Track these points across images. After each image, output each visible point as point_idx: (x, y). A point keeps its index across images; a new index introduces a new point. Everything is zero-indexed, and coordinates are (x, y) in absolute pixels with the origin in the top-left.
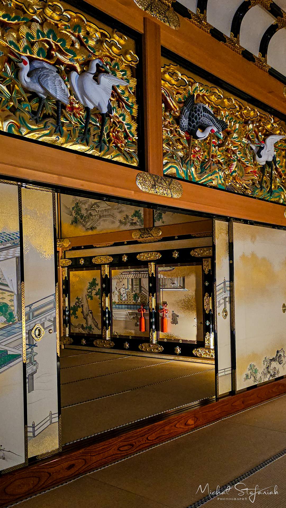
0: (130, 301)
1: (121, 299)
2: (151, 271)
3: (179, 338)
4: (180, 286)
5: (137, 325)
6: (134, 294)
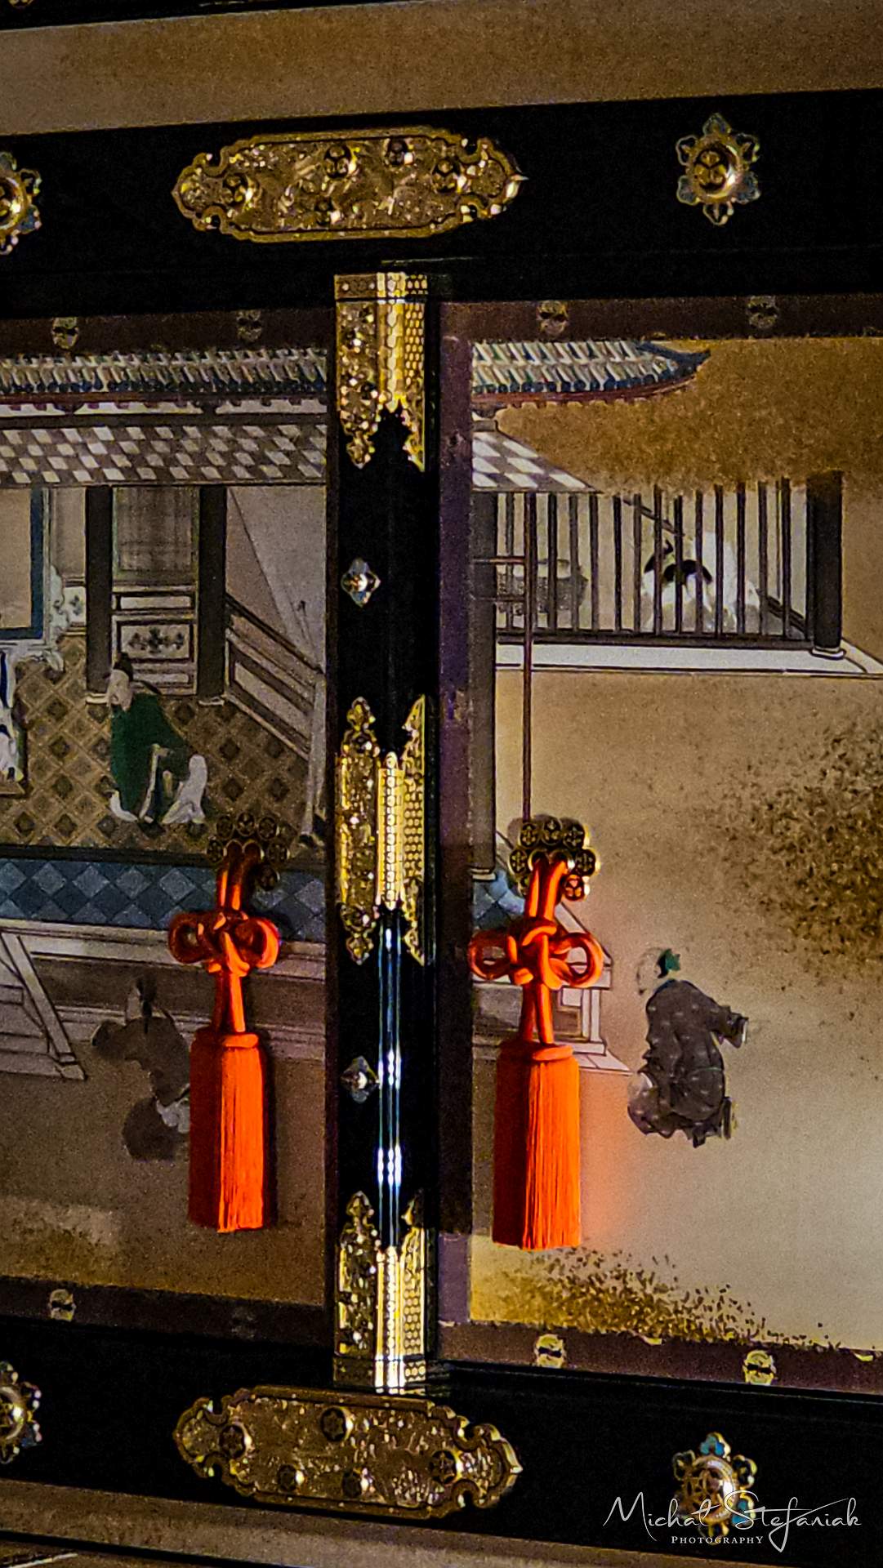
2: (366, 389)
3: (738, 1328)
4: (771, 606)
5: (149, 1137)
6: (115, 707)
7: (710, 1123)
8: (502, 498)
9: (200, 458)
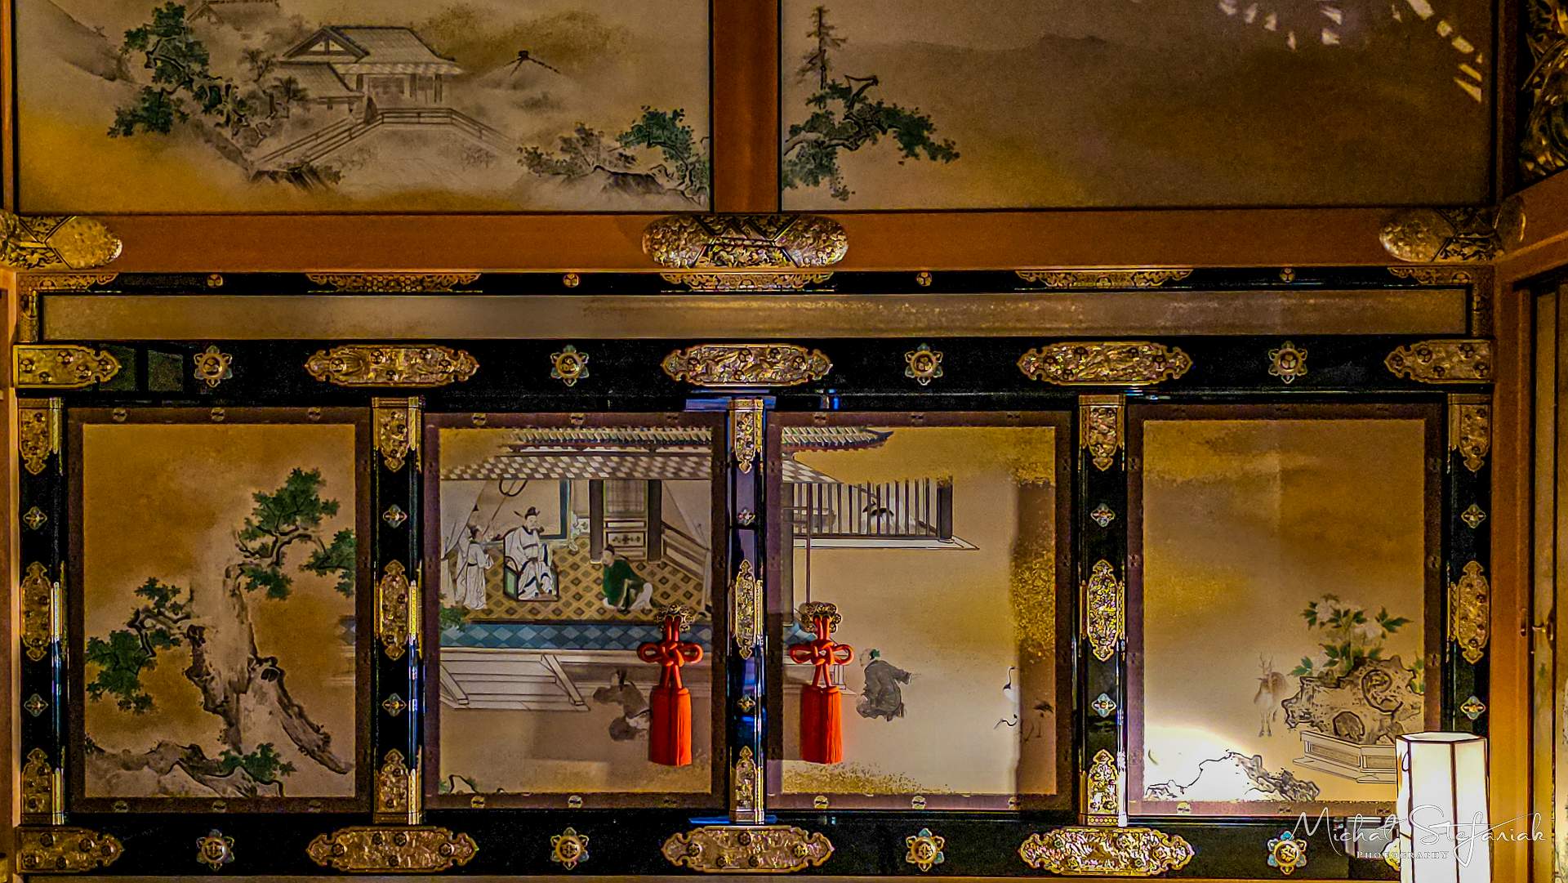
0: (575, 604)
1: (511, 589)
2: (748, 444)
3: (909, 788)
4: (921, 524)
5: (622, 731)
6: (605, 565)
7: (894, 713)
8: (796, 485)
9: (648, 469)
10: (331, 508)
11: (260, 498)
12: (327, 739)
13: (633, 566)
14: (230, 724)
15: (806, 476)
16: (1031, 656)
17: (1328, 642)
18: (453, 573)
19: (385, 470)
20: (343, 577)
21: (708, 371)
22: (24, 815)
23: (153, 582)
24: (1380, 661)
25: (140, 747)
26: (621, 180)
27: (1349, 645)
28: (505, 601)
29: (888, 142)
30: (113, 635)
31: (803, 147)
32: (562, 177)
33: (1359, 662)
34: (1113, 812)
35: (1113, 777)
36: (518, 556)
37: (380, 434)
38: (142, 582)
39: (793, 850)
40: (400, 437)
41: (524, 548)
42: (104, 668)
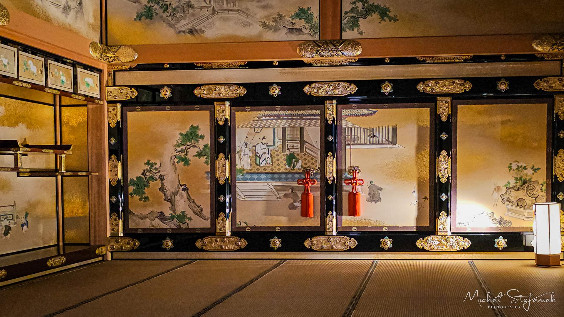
0: (278, 167)
1: (258, 163)
2: (331, 114)
3: (382, 225)
4: (387, 140)
5: (292, 207)
6: (287, 155)
7: (378, 201)
8: (347, 128)
9: (300, 124)
10: (202, 137)
11: (181, 134)
12: (202, 210)
13: (296, 155)
14: (172, 205)
15: (350, 125)
16: (422, 182)
17: (515, 176)
18: (240, 158)
19: (218, 124)
20: (206, 159)
21: (318, 92)
22: (111, 233)
23: (149, 161)
24: (531, 182)
25: (146, 212)
26: (291, 31)
27: (522, 177)
28: (256, 166)
29: (376, 16)
30: (137, 178)
31: (349, 18)
32: (273, 30)
33: (525, 182)
34: (446, 231)
35: (446, 220)
36: (260, 152)
37: (217, 113)
38: (146, 161)
39: (345, 244)
40: (223, 114)
41: (262, 149)
42: (134, 188)
